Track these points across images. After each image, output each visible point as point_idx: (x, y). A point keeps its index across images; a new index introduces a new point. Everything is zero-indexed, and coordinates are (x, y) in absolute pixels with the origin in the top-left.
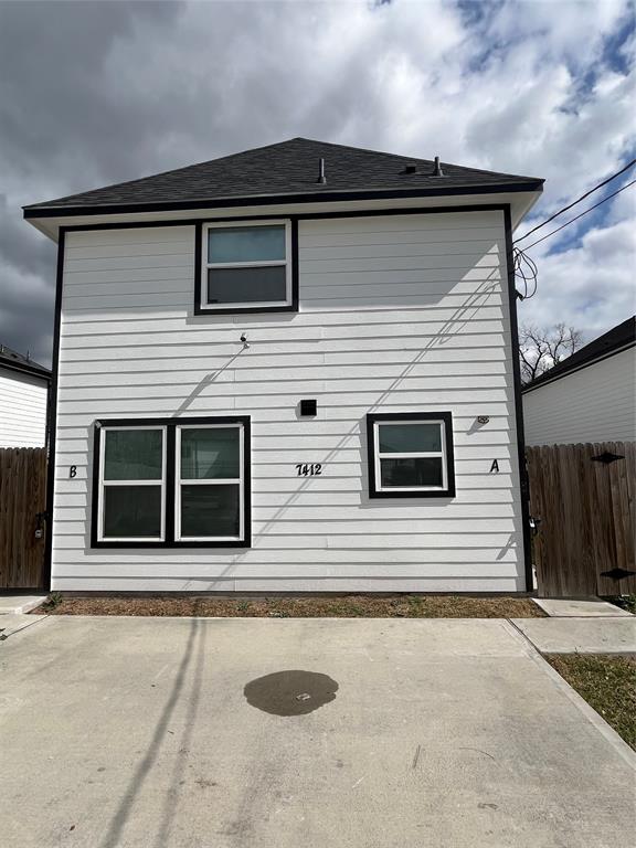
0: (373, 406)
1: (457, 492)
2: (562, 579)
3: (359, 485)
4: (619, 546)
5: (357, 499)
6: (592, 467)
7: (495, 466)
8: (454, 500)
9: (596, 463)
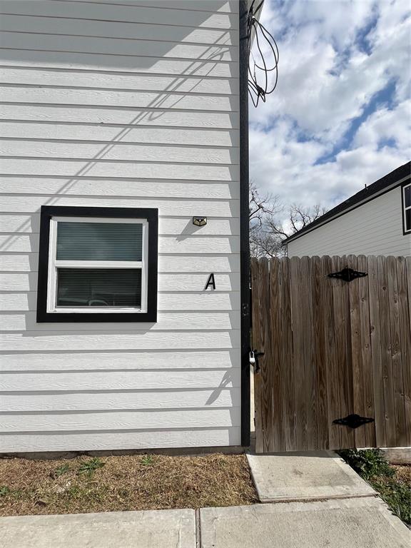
0: (52, 196)
1: (159, 316)
2: (287, 429)
3: (25, 303)
4: (356, 386)
5: (20, 323)
6: (330, 286)
7: (211, 282)
8: (155, 326)
9: (334, 281)
